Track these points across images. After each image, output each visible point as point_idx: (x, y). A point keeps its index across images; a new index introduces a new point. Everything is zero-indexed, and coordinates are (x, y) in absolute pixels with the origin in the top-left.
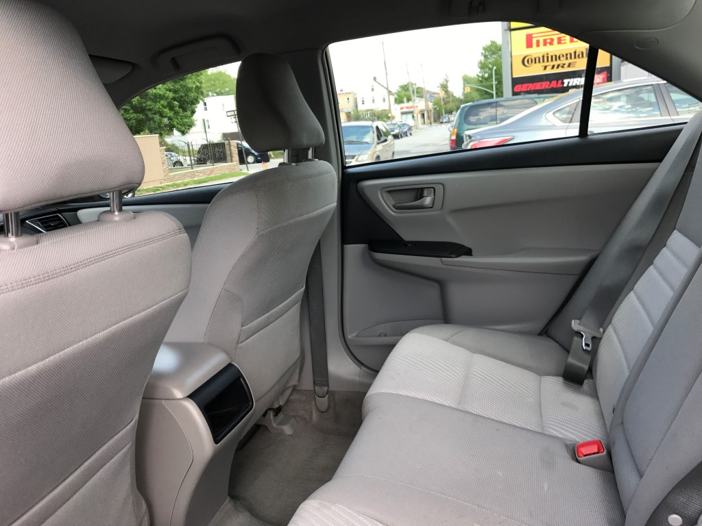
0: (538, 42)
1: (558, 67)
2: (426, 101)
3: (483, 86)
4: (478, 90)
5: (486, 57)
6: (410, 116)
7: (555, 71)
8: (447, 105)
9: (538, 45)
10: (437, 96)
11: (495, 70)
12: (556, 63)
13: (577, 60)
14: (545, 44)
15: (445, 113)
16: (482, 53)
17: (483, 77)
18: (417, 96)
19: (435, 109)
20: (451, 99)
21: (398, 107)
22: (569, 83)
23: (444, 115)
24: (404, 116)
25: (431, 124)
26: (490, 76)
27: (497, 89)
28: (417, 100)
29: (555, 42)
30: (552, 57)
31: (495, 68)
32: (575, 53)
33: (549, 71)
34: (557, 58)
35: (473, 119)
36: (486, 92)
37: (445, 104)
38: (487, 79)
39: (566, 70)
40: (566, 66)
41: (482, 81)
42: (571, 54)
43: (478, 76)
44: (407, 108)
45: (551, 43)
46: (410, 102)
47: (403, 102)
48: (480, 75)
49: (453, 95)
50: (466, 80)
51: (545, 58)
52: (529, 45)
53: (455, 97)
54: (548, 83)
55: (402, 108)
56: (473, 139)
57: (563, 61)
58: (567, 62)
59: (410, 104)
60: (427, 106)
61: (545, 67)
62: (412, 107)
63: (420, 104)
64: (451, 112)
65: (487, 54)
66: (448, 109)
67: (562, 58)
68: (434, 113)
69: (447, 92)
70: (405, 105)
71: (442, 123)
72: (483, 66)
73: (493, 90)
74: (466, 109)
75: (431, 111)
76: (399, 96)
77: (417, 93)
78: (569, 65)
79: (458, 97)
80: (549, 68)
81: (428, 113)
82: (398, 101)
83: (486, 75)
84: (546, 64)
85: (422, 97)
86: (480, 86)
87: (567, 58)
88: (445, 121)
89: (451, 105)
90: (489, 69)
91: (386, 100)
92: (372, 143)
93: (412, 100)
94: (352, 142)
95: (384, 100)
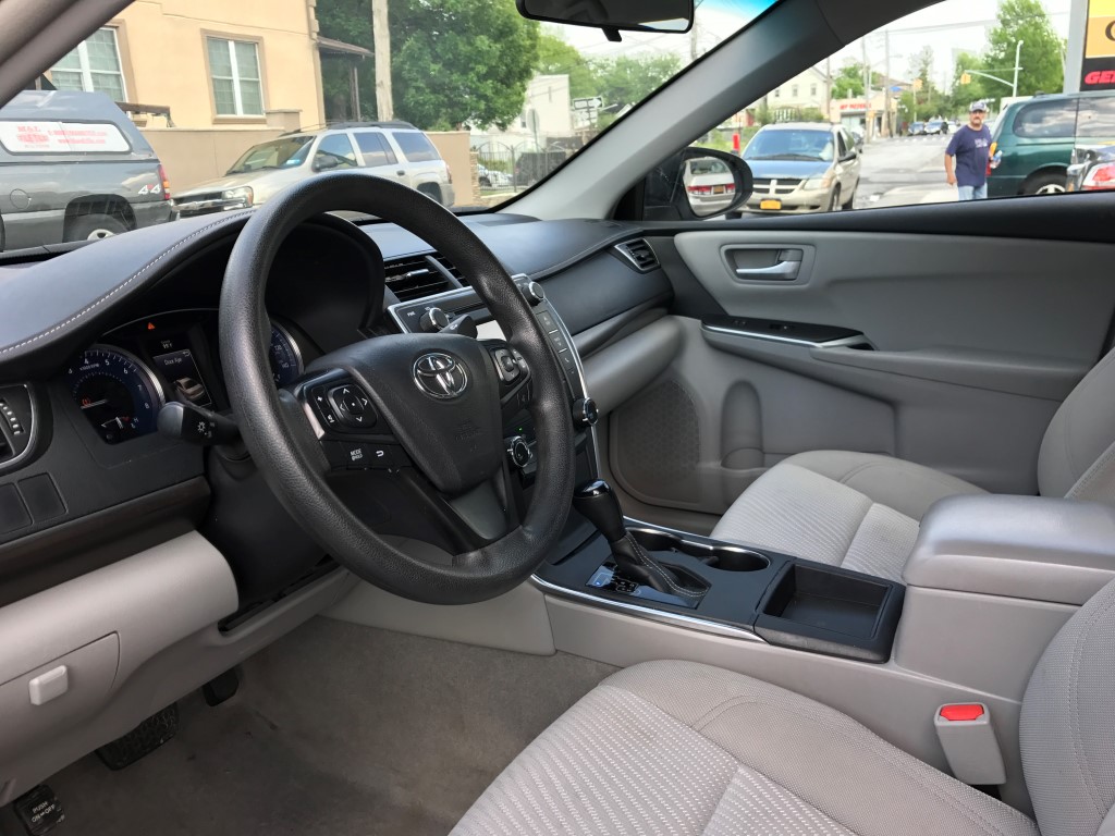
2: (887, 96)
3: (993, 74)
4: (983, 80)
5: (1005, 23)
6: (856, 121)
8: (923, 106)
10: (905, 88)
11: (1021, 48)
15: (918, 120)
16: (999, 16)
17: (995, 59)
18: (873, 89)
19: (901, 111)
20: (929, 95)
21: (836, 104)
23: (916, 122)
24: (846, 120)
25: (892, 136)
26: (1010, 58)
27: (1019, 80)
28: (871, 94)
31: (1021, 42)
35: (1029, 128)
36: (1000, 85)
37: (919, 103)
38: (1002, 62)
41: (992, 63)
43: (988, 56)
44: (852, 106)
46: (859, 97)
47: (845, 97)
48: (992, 54)
49: (933, 88)
50: (963, 64)
53: (936, 92)
55: (842, 107)
56: (1099, 159)
59: (859, 100)
60: (888, 106)
62: (861, 106)
63: (876, 102)
64: (926, 118)
65: (1008, 17)
66: (924, 111)
68: (898, 118)
69: (925, 82)
70: (850, 101)
71: (911, 135)
72: (998, 40)
73: (1012, 82)
74: (1019, 109)
75: (894, 113)
76: (839, 86)
77: (873, 82)
79: (940, 92)
81: (889, 117)
82: (836, 94)
83: (1002, 55)
85: (879, 89)
86: (988, 73)
88: (917, 131)
89: (929, 106)
90: (1009, 44)
91: (818, 91)
92: (831, 161)
93: (861, 94)
94: (794, 157)
95: (814, 92)
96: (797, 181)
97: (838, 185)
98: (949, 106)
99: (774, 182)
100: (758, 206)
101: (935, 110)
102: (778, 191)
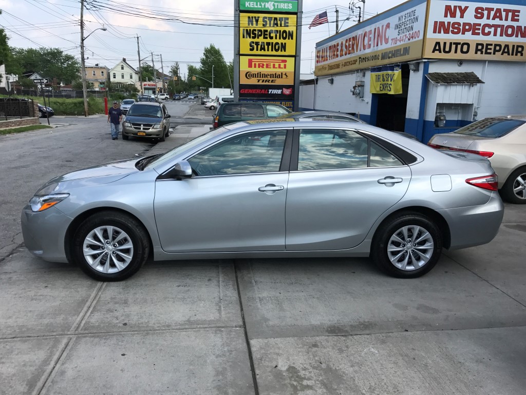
0: (255, 65)
1: (266, 82)
2: (163, 82)
4: (200, 79)
5: (207, 56)
6: (150, 91)
7: (264, 83)
8: (177, 87)
9: (255, 67)
10: (170, 79)
11: (214, 68)
12: (265, 79)
13: (276, 79)
14: (259, 67)
16: (204, 54)
17: (204, 71)
18: (157, 78)
19: (169, 88)
20: (179, 82)
21: (142, 83)
22: (271, 92)
23: (176, 94)
24: (147, 91)
26: (210, 72)
27: (214, 81)
28: (156, 80)
29: (265, 66)
30: (263, 74)
31: (214, 66)
32: (276, 74)
33: (260, 83)
34: (266, 76)
37: (176, 85)
38: (207, 72)
39: (270, 84)
40: (270, 81)
41: (204, 73)
42: (273, 75)
44: (149, 85)
45: (263, 67)
47: (145, 81)
49: (181, 79)
50: (192, 70)
51: (259, 75)
52: (250, 66)
53: (182, 81)
54: (260, 90)
55: (144, 85)
57: (269, 78)
58: (271, 79)
59: (151, 83)
60: (164, 86)
61: (259, 81)
62: (153, 85)
63: (159, 84)
65: (208, 54)
67: (268, 77)
68: (169, 92)
70: (148, 83)
72: (203, 62)
73: (212, 82)
74: (224, 106)
75: (166, 89)
76: (143, 75)
77: (157, 75)
78: (272, 81)
80: (261, 81)
82: (141, 79)
83: (207, 70)
84: (259, 79)
85: (160, 79)
86: (203, 77)
87: (271, 77)
88: (177, 98)
89: (179, 87)
90: (209, 66)
91: (133, 77)
92: (161, 117)
93: (152, 80)
94: (148, 116)
95: (131, 77)
96: (151, 125)
97: (165, 127)
98: (188, 88)
99: (142, 125)
100: (137, 134)
101: (182, 89)
102: (144, 129)
